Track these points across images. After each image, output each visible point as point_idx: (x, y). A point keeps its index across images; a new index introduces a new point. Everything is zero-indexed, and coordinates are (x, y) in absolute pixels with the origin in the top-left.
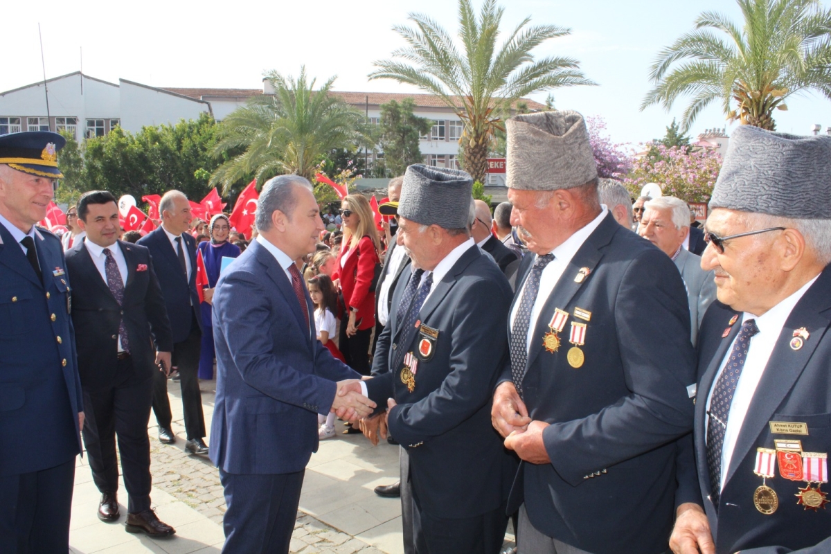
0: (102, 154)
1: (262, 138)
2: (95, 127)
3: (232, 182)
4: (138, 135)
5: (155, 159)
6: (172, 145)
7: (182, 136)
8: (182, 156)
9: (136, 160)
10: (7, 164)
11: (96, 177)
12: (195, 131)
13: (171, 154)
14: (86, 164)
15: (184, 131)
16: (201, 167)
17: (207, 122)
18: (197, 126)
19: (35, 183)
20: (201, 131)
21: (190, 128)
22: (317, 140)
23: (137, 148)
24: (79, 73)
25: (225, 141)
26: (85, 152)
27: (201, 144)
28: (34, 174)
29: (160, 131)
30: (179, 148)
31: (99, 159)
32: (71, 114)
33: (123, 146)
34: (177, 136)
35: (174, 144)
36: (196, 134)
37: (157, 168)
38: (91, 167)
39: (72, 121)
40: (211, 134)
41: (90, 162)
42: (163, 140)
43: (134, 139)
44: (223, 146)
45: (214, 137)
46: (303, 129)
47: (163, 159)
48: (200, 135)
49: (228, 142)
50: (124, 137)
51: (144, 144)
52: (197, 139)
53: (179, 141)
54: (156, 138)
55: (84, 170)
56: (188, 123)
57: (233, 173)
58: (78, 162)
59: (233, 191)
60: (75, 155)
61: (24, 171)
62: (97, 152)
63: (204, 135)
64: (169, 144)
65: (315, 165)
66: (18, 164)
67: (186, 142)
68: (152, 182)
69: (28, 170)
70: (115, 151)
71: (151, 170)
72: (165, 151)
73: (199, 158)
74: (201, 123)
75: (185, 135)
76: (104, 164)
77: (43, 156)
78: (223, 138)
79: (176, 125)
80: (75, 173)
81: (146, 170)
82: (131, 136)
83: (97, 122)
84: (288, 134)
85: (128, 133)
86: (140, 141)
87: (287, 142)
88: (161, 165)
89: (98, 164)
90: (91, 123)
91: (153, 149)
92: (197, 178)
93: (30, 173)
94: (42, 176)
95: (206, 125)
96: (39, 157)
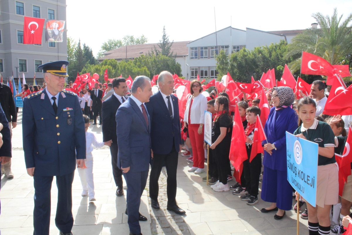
0: (237, 60)
1: (311, 49)
2: (236, 49)
3: (294, 71)
4: (252, 51)
5: (259, 61)
6: (267, 55)
7: (272, 51)
8: (272, 60)
9: (251, 62)
10: (50, 72)
11: (234, 70)
12: (278, 48)
13: (267, 59)
14: (230, 64)
15: (273, 48)
16: (280, 65)
17: (284, 44)
18: (279, 46)
19: (59, 79)
20: (281, 48)
21: (276, 47)
22: (341, 49)
23: (251, 56)
24: (230, 27)
25: (292, 51)
26: (230, 59)
27: (280, 54)
28: (59, 76)
29: (262, 49)
30: (270, 56)
31: (236, 62)
32: (226, 44)
33: (246, 56)
34: (270, 51)
35: (268, 55)
36: (278, 50)
37: (260, 65)
38: (232, 65)
39: (227, 47)
40: (286, 49)
41: (232, 63)
42: (263, 53)
43: (251, 53)
44: (290, 53)
45: (287, 50)
46: (334, 43)
47: (263, 61)
48: (280, 50)
49: (293, 51)
50: (246, 52)
51: (254, 55)
52: (279, 52)
53: (270, 53)
54: (260, 52)
55: (229, 67)
56: (275, 45)
57: (295, 67)
58: (227, 63)
59: (295, 76)
60: (226, 60)
61: (55, 75)
62: (235, 59)
63: (282, 50)
64: (266, 55)
65: (339, 62)
66: (53, 72)
67: (274, 53)
68: (258, 72)
69: (56, 75)
70: (242, 58)
71: (257, 66)
72: (264, 58)
73: (279, 60)
74: (281, 44)
75: (274, 50)
76: (237, 64)
77: (61, 69)
78: (291, 50)
79: (270, 46)
80: (226, 68)
81: (255, 67)
82: (249, 52)
83: (237, 47)
84: (325, 46)
85: (248, 50)
86: (253, 53)
87: (324, 51)
88: (262, 64)
89: (235, 64)
90: (234, 48)
91: (258, 57)
92: (278, 70)
93: (57, 76)
94: (61, 77)
95: (283, 45)
96: (60, 70)
